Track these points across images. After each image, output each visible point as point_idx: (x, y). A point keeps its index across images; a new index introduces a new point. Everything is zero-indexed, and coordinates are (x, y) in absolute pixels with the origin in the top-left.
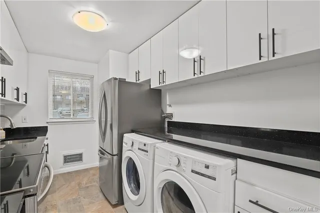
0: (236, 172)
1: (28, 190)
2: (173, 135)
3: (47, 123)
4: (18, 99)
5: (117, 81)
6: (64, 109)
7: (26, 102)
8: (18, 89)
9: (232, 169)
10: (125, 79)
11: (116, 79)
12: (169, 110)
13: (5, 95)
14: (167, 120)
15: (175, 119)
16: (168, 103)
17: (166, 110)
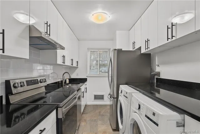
0: (184, 126)
1: (59, 105)
2: (160, 89)
3: (87, 76)
4: (72, 64)
5: (116, 51)
6: (103, 69)
7: (77, 66)
8: (72, 60)
9: (178, 121)
10: (122, 49)
11: (116, 50)
12: (158, 69)
13: (65, 63)
14: (156, 77)
15: (162, 76)
16: (157, 64)
17: (155, 69)
